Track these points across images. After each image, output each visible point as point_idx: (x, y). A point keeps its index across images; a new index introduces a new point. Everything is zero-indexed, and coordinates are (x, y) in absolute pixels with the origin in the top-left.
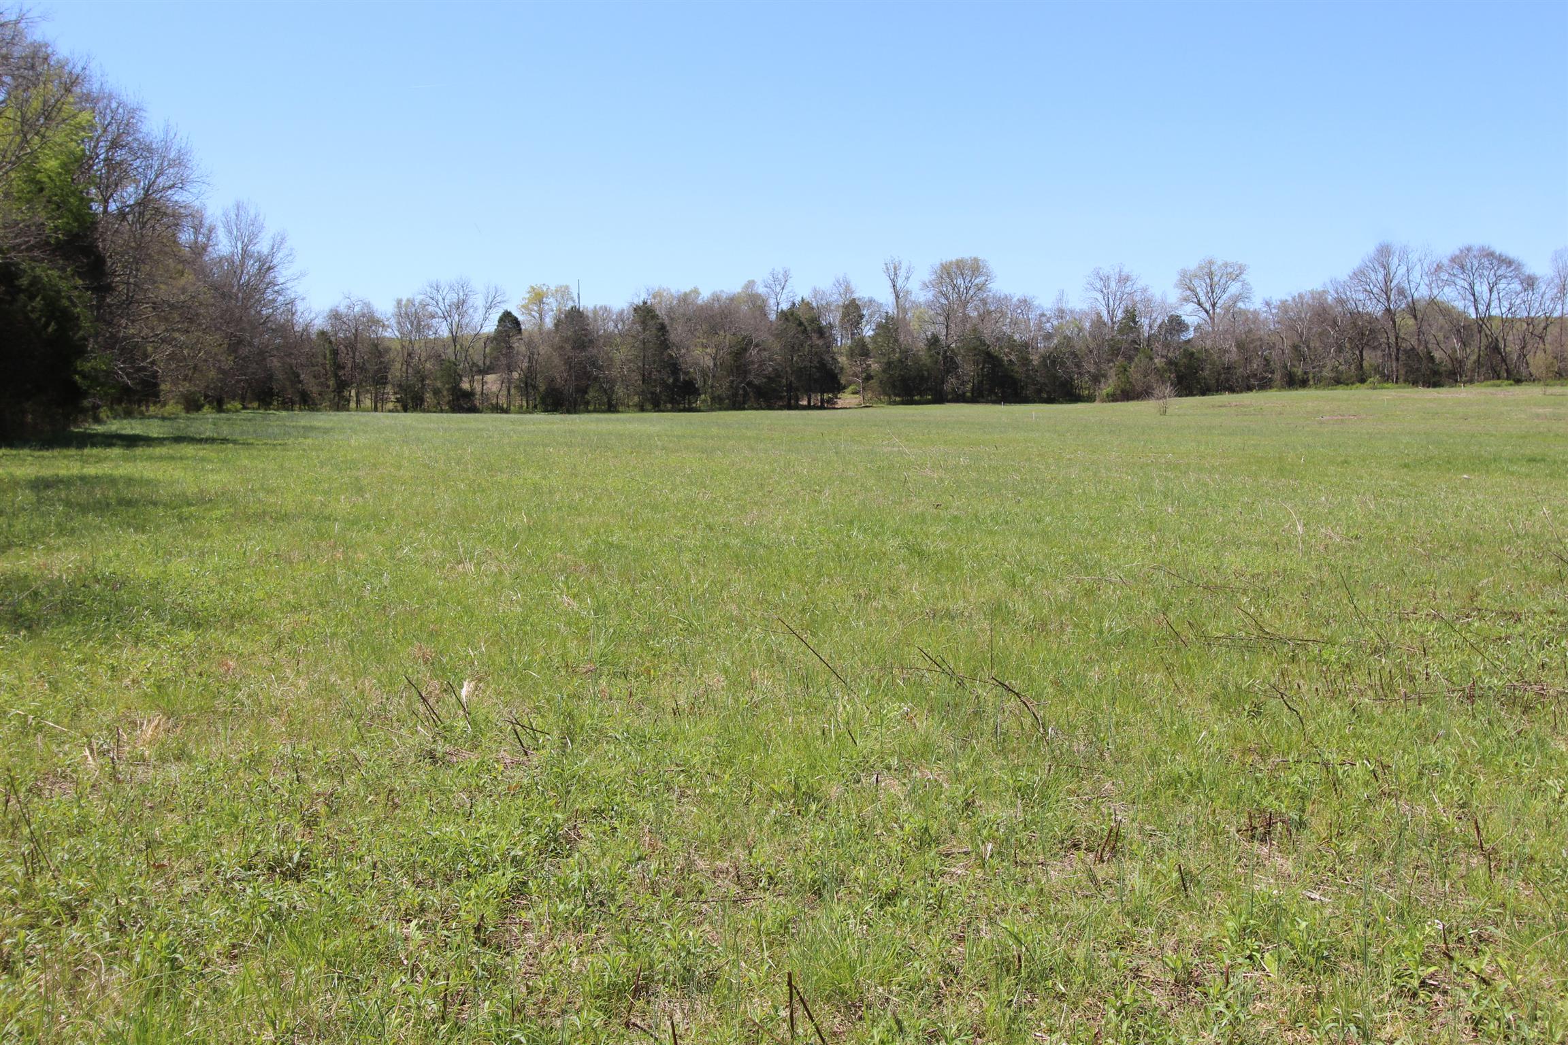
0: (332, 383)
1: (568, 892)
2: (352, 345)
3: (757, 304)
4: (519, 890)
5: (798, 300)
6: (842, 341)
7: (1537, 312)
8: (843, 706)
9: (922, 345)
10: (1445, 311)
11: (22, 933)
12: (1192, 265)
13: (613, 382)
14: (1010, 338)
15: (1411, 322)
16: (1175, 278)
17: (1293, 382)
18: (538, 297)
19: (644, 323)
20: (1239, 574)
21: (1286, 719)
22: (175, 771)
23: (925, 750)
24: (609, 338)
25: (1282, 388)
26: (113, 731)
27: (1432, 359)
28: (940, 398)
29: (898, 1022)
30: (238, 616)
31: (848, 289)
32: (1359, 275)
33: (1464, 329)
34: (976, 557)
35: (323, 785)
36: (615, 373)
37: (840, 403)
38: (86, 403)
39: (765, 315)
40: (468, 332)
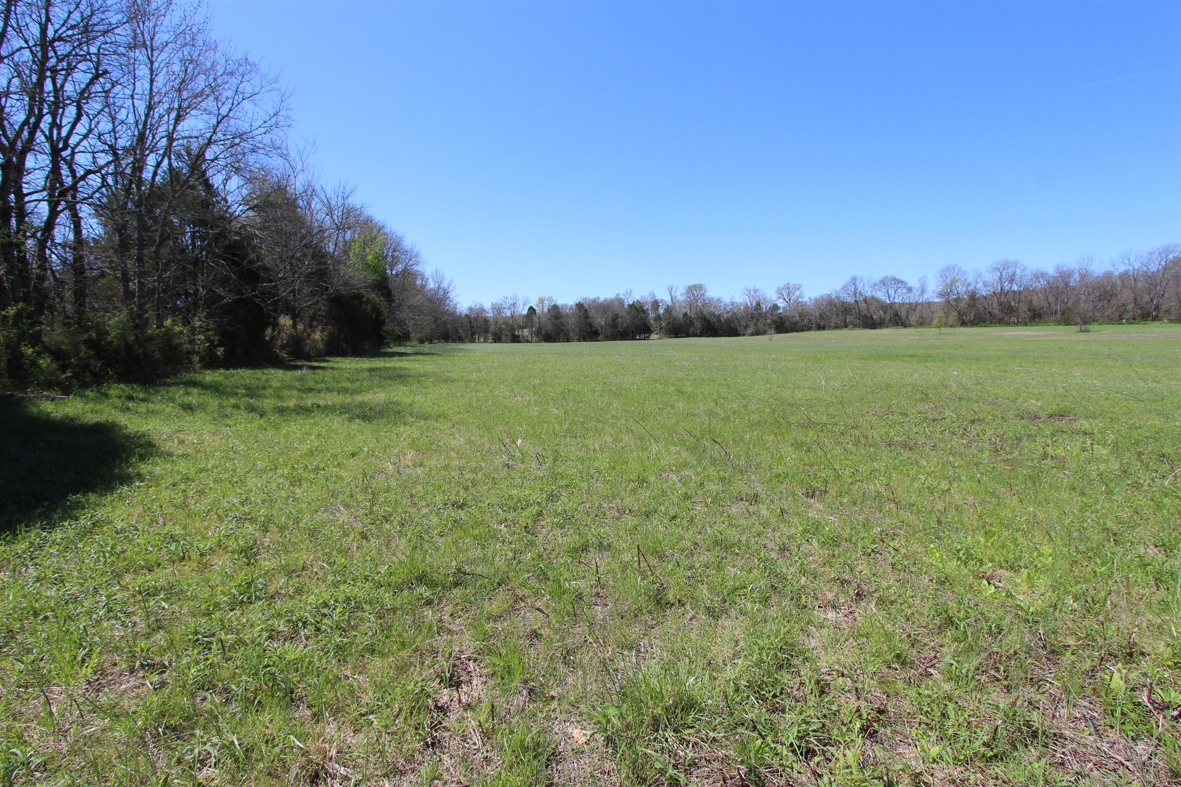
0: (469, 333)
1: (557, 515)
2: (476, 319)
3: (621, 302)
4: (540, 514)
5: (635, 300)
6: (652, 315)
7: (913, 301)
8: (655, 448)
9: (681, 316)
10: (877, 301)
11: (370, 526)
12: (782, 284)
13: (569, 331)
14: (714, 313)
15: (865, 305)
16: (775, 290)
17: (820, 328)
18: (542, 301)
19: (580, 310)
20: (801, 399)
21: (819, 452)
22: (419, 471)
23: (685, 465)
24: (567, 315)
25: (815, 330)
26: (398, 456)
27: (872, 319)
28: (688, 335)
29: (678, 563)
30: (439, 416)
31: (654, 296)
32: (844, 288)
33: (885, 307)
34: (703, 394)
35: (469, 476)
36: (569, 328)
37: (651, 338)
38: (386, 341)
39: (623, 306)
40: (517, 314)
